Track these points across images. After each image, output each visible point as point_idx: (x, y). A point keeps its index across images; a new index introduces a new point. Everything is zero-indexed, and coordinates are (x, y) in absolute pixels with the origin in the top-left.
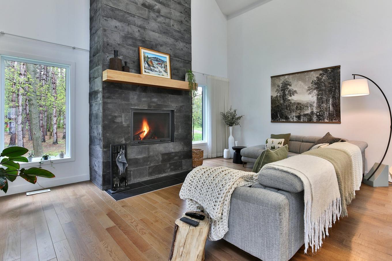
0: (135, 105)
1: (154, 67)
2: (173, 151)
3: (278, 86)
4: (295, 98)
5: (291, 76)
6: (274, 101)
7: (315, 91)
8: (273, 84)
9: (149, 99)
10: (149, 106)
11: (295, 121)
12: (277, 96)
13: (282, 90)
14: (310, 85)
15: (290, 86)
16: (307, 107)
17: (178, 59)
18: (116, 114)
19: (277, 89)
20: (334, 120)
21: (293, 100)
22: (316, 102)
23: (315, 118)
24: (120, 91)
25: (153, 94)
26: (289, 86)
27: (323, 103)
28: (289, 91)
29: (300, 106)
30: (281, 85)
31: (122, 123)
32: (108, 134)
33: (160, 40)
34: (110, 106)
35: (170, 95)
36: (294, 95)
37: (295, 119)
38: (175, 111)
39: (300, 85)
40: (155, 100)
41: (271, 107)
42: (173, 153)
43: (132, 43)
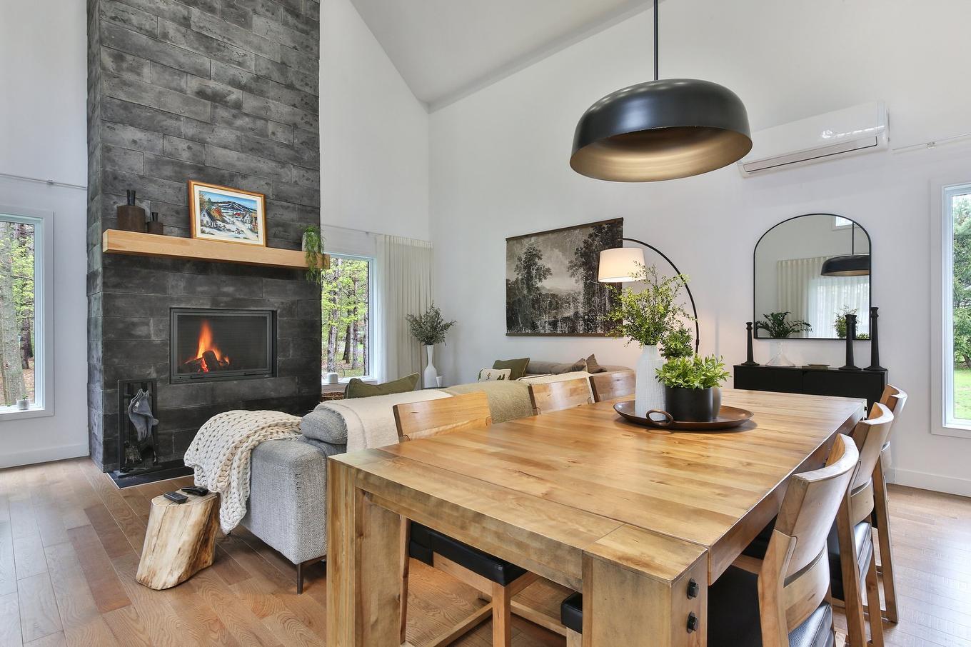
0: (179, 300)
1: (224, 221)
2: (273, 394)
4: (548, 285)
7: (581, 270)
9: (214, 288)
10: (215, 302)
14: (573, 258)
16: (568, 303)
17: (285, 204)
18: (135, 320)
21: (545, 288)
22: (582, 292)
23: (580, 326)
24: (144, 271)
25: (224, 278)
27: (593, 294)
29: (556, 302)
31: (148, 336)
32: (116, 360)
33: (242, 165)
34: (120, 303)
35: (265, 280)
36: (547, 278)
38: (278, 312)
39: (558, 258)
40: (230, 289)
42: (273, 399)
43: (174, 174)
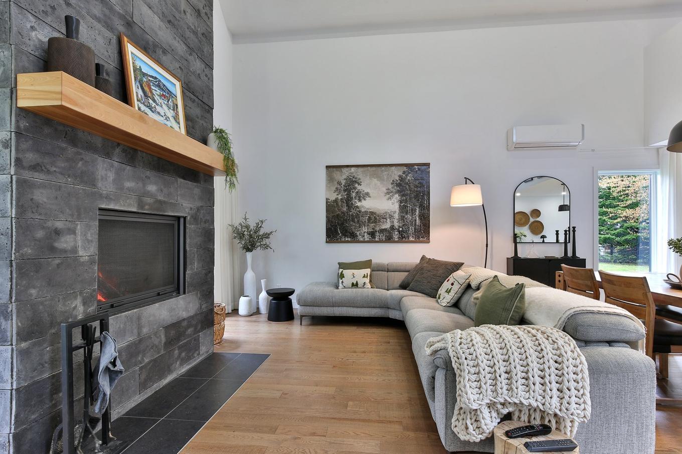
0: (108, 198)
1: (154, 101)
2: (185, 315)
3: (339, 183)
4: (366, 205)
5: (360, 169)
6: (331, 207)
7: (397, 196)
8: (330, 179)
9: (140, 185)
10: (141, 204)
11: (366, 239)
12: (337, 199)
13: (345, 191)
14: (390, 187)
15: (359, 184)
16: (385, 218)
17: (192, 96)
18: (59, 225)
19: (337, 188)
20: (422, 237)
21: (363, 207)
22: (398, 211)
23: (396, 236)
25: (148, 173)
26: (357, 185)
27: (407, 213)
28: (357, 192)
29: (374, 218)
30: (343, 182)
31: (74, 250)
32: (33, 292)
33: (163, 36)
35: (180, 180)
36: (365, 200)
37: (367, 237)
38: (188, 218)
39: (375, 185)
40: (152, 188)
41: (327, 217)
42: (184, 320)
43: (102, 16)
